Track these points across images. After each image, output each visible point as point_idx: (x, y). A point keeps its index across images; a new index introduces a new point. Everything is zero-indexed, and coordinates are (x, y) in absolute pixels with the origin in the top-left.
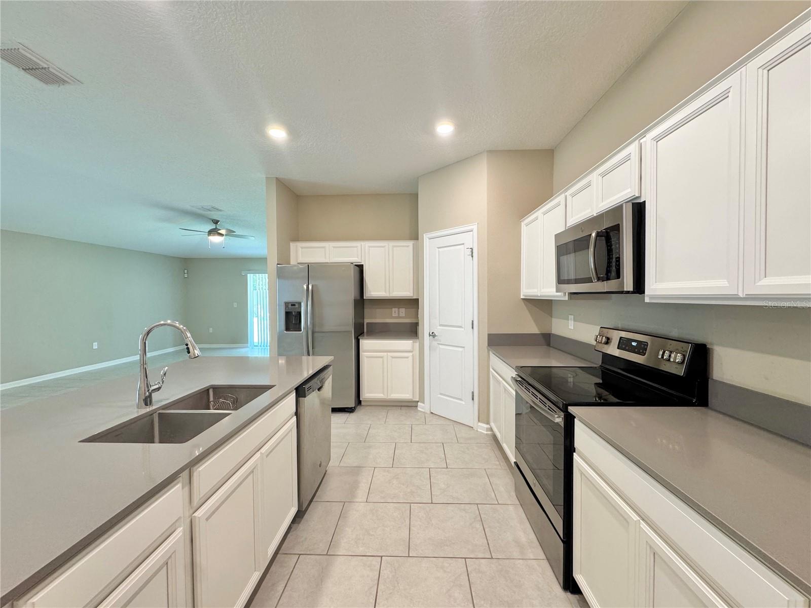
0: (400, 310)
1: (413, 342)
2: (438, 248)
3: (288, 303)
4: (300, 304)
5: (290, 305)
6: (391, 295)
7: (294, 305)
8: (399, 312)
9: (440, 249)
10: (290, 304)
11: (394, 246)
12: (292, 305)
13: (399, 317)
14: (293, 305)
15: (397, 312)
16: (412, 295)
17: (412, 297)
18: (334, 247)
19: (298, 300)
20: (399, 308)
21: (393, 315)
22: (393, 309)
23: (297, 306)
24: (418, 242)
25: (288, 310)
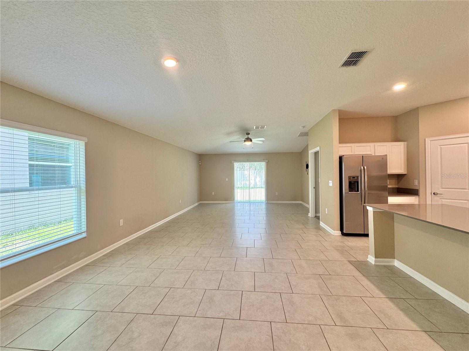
1: (414, 198)
2: (440, 146)
3: (350, 177)
4: (358, 177)
5: (352, 178)
7: (354, 178)
9: (441, 146)
12: (353, 178)
16: (403, 172)
18: (357, 146)
19: (357, 175)
23: (356, 178)
24: (406, 143)
25: (350, 181)
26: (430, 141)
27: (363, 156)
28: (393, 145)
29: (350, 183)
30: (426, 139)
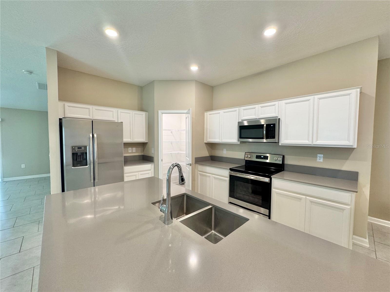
0: (133, 148)
1: (152, 165)
3: (75, 147)
4: (85, 147)
6: (134, 141)
8: (132, 150)
10: (77, 147)
11: (135, 114)
12: (78, 148)
13: (132, 153)
14: (80, 148)
15: (131, 150)
16: (145, 141)
17: (145, 142)
18: (96, 109)
19: (84, 144)
20: (132, 148)
21: (129, 152)
22: (129, 148)
23: (83, 148)
24: (147, 113)
25: (74, 152)
26: (161, 114)
27: (92, 121)
28: (137, 114)
29: (74, 155)
30: (159, 111)
